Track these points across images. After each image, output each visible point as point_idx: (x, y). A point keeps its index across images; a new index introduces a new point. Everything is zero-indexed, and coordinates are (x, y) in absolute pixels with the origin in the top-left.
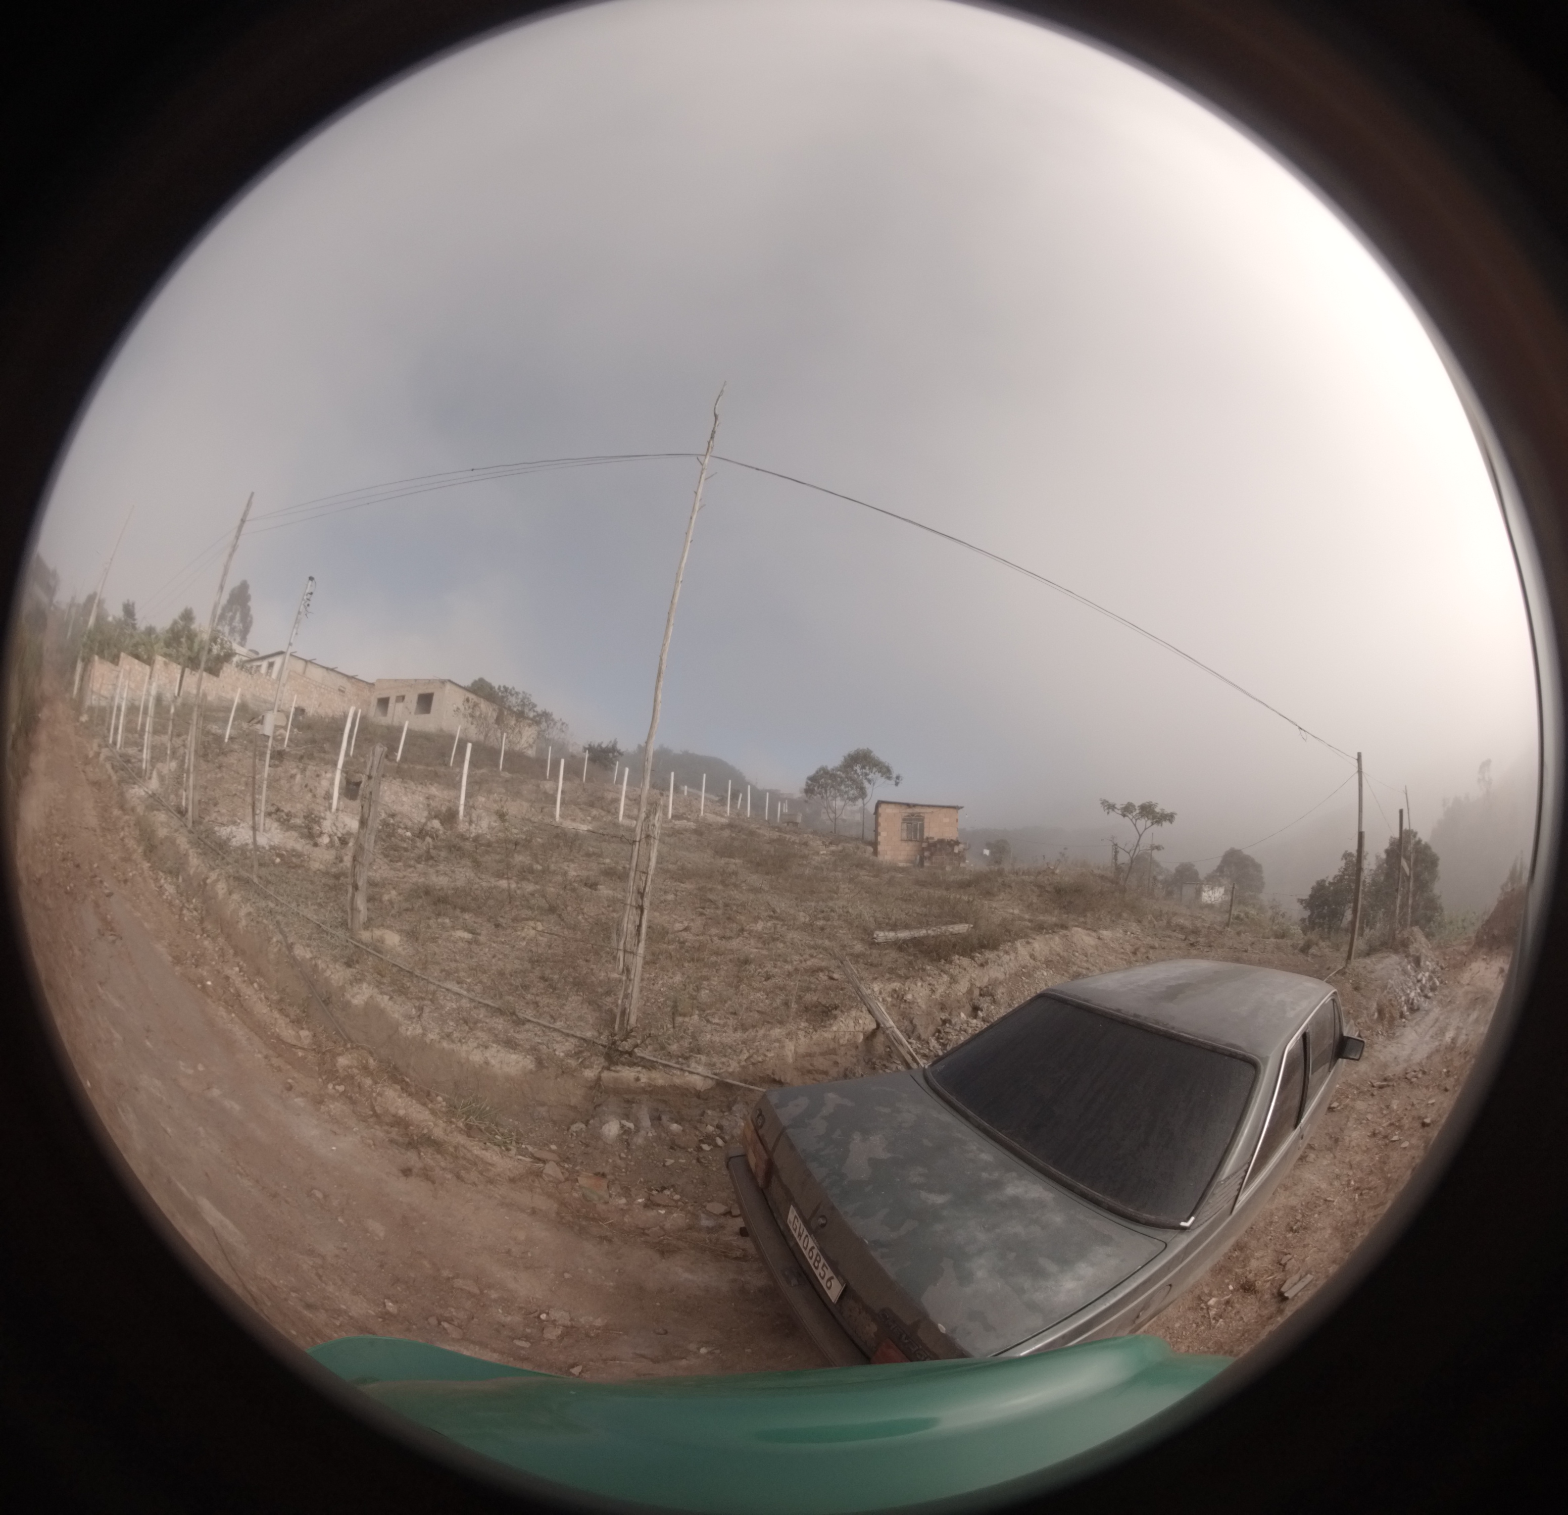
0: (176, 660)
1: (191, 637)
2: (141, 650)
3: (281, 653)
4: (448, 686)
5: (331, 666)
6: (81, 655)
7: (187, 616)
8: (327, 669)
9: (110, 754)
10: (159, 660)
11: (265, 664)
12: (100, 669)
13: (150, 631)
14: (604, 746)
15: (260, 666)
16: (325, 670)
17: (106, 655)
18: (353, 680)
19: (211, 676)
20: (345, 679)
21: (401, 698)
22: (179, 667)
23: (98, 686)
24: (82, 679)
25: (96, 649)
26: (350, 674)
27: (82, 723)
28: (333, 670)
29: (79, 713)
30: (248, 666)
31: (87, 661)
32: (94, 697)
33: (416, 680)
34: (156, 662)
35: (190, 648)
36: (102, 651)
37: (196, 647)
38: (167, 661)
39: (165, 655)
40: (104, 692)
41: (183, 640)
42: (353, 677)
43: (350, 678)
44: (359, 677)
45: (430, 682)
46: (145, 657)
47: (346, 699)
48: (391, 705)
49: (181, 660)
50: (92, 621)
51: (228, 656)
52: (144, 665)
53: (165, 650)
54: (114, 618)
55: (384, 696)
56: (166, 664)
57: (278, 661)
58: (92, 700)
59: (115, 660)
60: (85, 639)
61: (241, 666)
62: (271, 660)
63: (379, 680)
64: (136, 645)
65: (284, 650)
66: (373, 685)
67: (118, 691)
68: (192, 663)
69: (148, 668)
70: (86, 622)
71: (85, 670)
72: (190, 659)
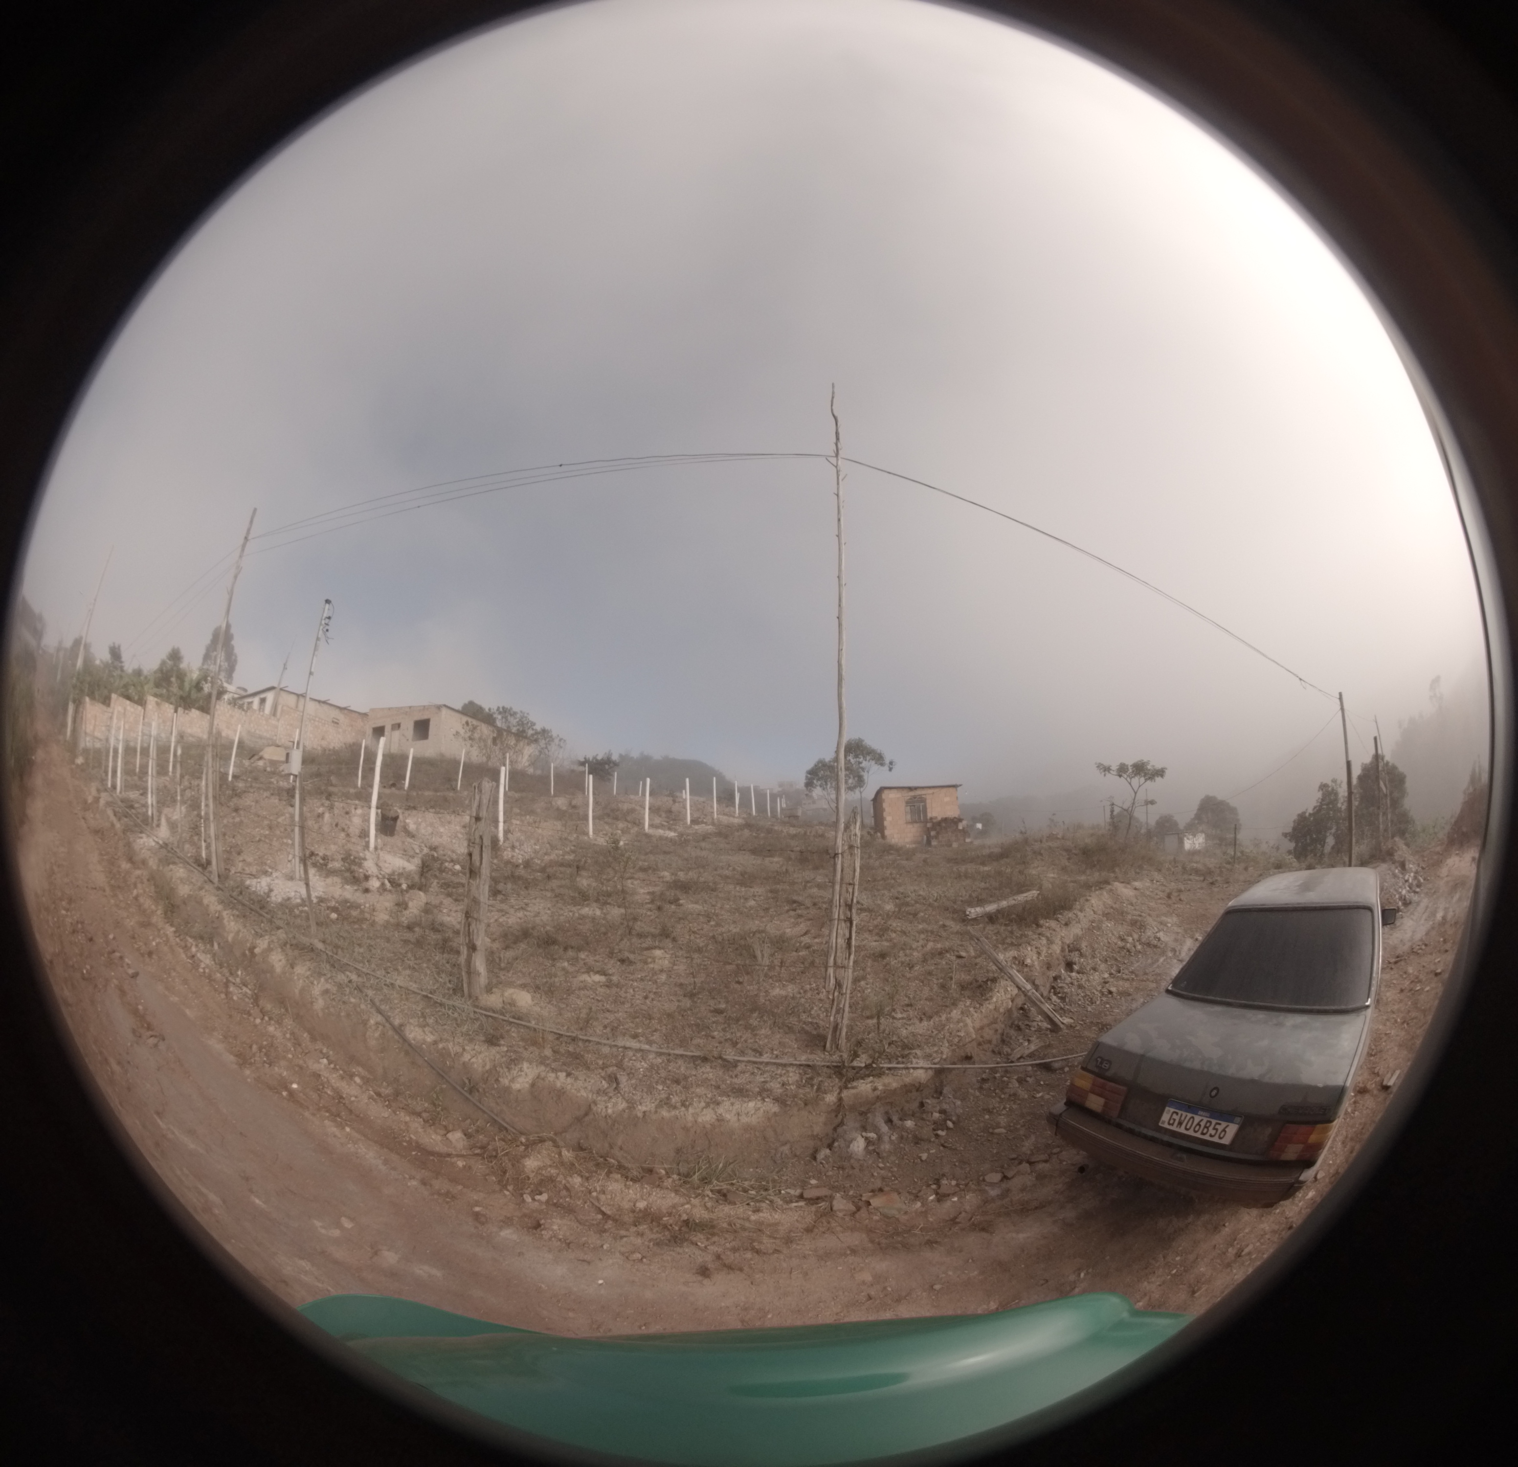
0: (167, 699)
1: (181, 676)
2: (132, 691)
3: (272, 688)
4: (444, 711)
5: (323, 699)
6: (71, 696)
7: (175, 656)
8: (319, 702)
9: (110, 799)
10: (151, 700)
11: (256, 701)
12: (92, 710)
13: (138, 673)
14: (599, 758)
15: (251, 703)
16: (317, 703)
17: (97, 696)
18: (346, 711)
19: (205, 715)
20: (337, 711)
21: (396, 727)
22: (172, 706)
23: (91, 727)
24: (74, 721)
25: (86, 690)
26: (342, 705)
27: (78, 765)
28: (324, 702)
29: (75, 756)
30: (240, 702)
31: (78, 703)
32: (88, 739)
33: (410, 707)
34: (148, 702)
35: (181, 687)
36: (93, 693)
37: (187, 686)
38: (159, 701)
39: (156, 695)
40: (97, 734)
41: (173, 679)
42: (345, 709)
43: (342, 709)
44: (351, 708)
45: (424, 708)
46: (136, 698)
47: (340, 730)
48: (386, 733)
49: (173, 699)
50: (80, 663)
51: (221, 693)
52: (136, 706)
53: (156, 690)
54: (101, 661)
55: (379, 724)
56: (158, 704)
57: (270, 697)
58: (85, 742)
59: (106, 701)
60: (74, 680)
61: (233, 703)
62: (262, 696)
63: (372, 710)
64: (126, 686)
65: (275, 685)
66: (365, 715)
67: (113, 732)
68: (186, 702)
69: (140, 708)
70: (74, 665)
71: (76, 711)
72: (181, 698)
